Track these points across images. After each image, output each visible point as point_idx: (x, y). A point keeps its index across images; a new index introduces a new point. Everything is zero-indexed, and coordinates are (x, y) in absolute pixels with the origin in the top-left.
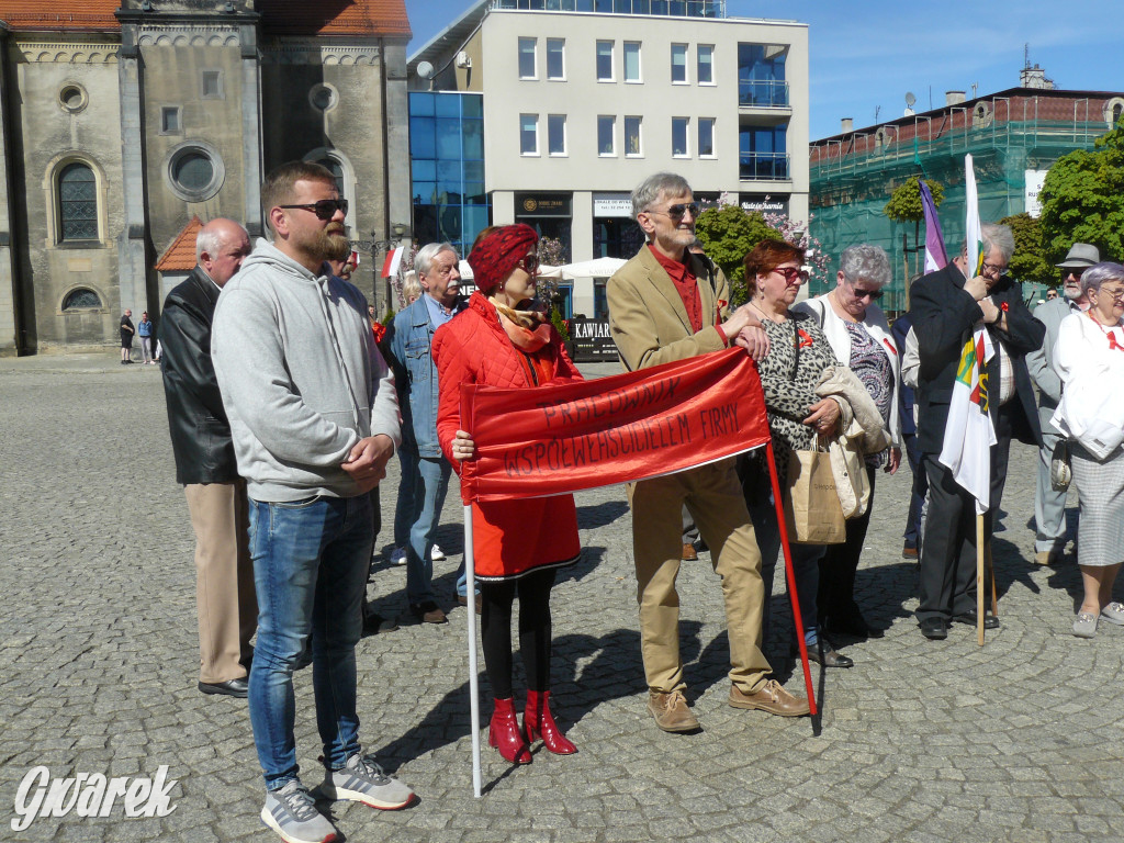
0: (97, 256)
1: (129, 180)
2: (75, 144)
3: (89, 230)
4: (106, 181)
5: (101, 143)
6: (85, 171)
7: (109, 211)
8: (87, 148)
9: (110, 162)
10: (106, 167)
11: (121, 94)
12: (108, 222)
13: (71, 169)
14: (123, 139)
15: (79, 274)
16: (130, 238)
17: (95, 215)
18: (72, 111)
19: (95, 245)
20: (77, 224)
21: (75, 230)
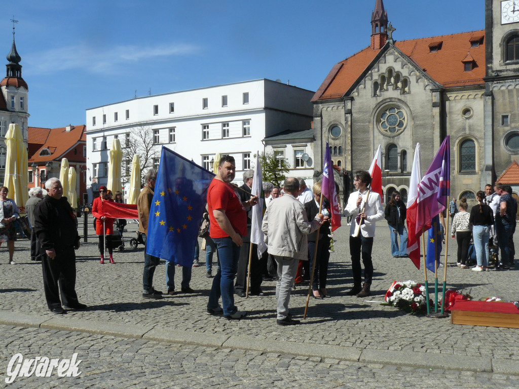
0: (475, 177)
1: (487, 147)
2: (467, 132)
3: (472, 167)
4: (480, 146)
5: (478, 131)
6: (471, 142)
7: (480, 159)
8: (472, 133)
9: (481, 138)
10: (480, 140)
11: (485, 111)
12: (480, 164)
13: (466, 142)
14: (484, 129)
15: (467, 185)
16: (486, 170)
17: (475, 161)
18: (467, 118)
19: (474, 173)
20: (467, 165)
21: (466, 167)
